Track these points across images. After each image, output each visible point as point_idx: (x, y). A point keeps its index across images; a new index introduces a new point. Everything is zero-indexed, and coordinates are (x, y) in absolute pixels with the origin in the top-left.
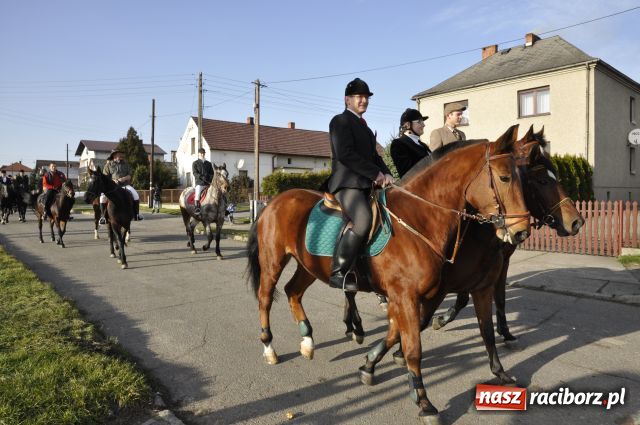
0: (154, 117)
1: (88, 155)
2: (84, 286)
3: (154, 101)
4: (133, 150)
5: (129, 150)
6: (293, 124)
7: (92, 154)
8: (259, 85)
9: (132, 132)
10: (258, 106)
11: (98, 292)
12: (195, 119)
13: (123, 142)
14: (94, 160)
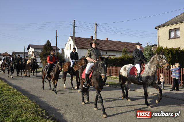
0: (57, 36)
1: (31, 50)
2: (37, 97)
3: (57, 30)
4: (49, 48)
5: (47, 48)
6: (108, 39)
7: (33, 50)
8: (96, 25)
9: (48, 42)
10: (96, 33)
11: (43, 99)
12: (72, 37)
13: (45, 45)
14: (34, 52)
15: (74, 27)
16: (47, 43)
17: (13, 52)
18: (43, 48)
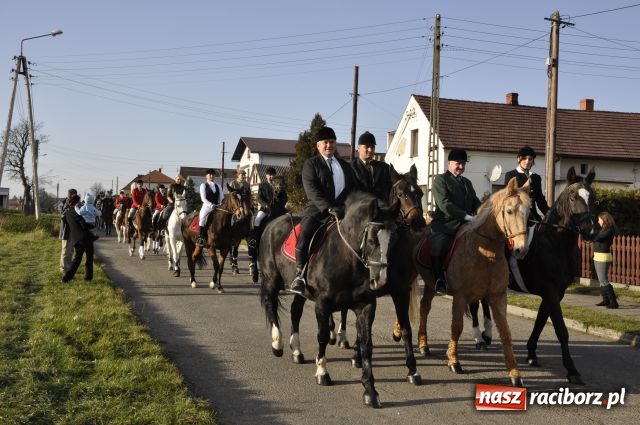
0: (357, 95)
1: (250, 160)
7: (255, 159)
9: (318, 121)
13: (304, 138)
14: (258, 167)
15: (438, 48)
16: (312, 127)
17: (182, 168)
18: (294, 151)
